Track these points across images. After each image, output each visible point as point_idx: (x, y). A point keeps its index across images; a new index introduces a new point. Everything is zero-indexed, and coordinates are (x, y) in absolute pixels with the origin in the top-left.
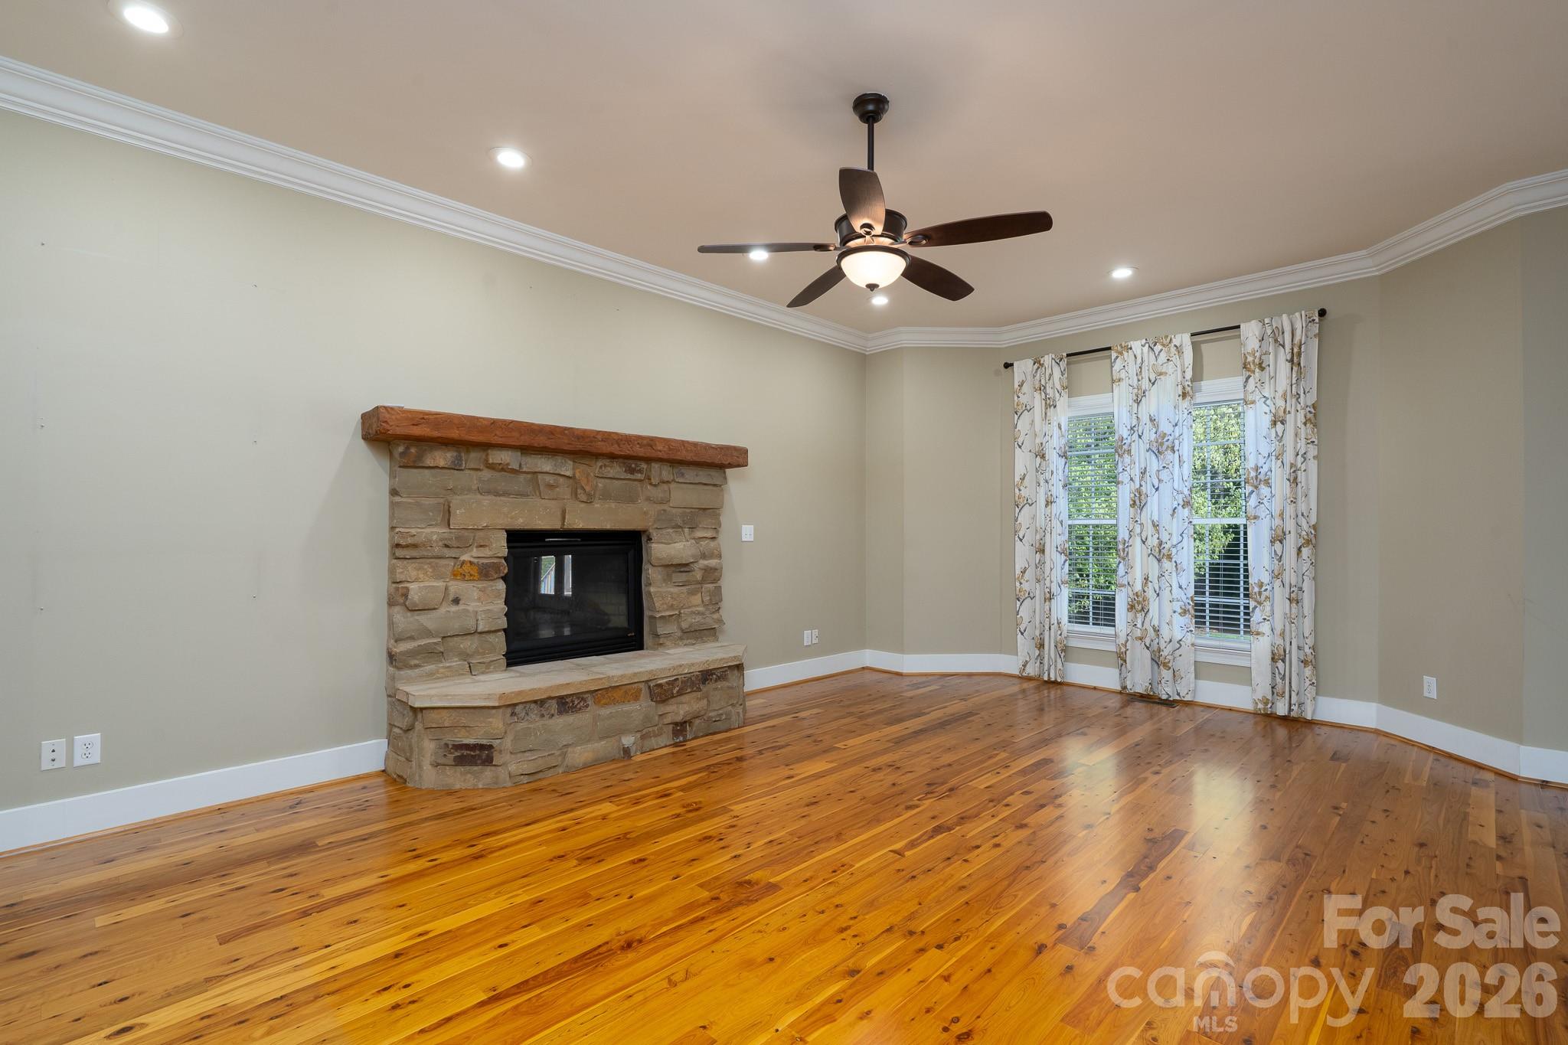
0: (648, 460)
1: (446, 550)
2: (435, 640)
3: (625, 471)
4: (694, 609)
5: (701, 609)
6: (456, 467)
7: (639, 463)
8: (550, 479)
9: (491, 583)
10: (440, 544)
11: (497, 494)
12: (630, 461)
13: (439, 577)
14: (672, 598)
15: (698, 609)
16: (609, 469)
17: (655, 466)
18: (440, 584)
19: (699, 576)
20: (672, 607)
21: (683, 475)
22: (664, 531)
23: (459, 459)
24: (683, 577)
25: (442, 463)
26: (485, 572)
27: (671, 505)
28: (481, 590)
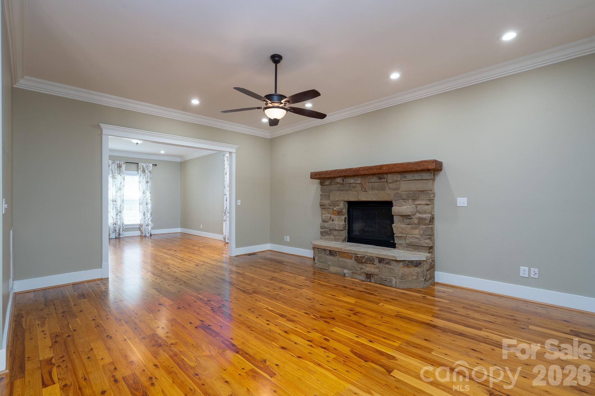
0: (387, 173)
1: (330, 207)
2: (327, 230)
3: (378, 179)
4: (414, 236)
5: (418, 236)
6: (330, 184)
7: (384, 175)
8: (354, 185)
9: (341, 216)
10: (328, 205)
11: (341, 191)
12: (381, 175)
13: (329, 213)
14: (401, 229)
15: (416, 236)
16: (372, 179)
17: (389, 175)
18: (329, 215)
19: (416, 221)
20: (402, 233)
21: (406, 177)
22: (398, 201)
23: (331, 182)
24: (408, 221)
25: (328, 184)
26: (339, 213)
27: (401, 190)
28: (338, 218)
